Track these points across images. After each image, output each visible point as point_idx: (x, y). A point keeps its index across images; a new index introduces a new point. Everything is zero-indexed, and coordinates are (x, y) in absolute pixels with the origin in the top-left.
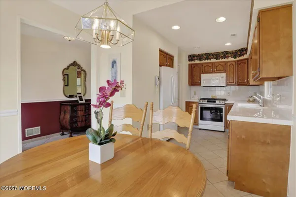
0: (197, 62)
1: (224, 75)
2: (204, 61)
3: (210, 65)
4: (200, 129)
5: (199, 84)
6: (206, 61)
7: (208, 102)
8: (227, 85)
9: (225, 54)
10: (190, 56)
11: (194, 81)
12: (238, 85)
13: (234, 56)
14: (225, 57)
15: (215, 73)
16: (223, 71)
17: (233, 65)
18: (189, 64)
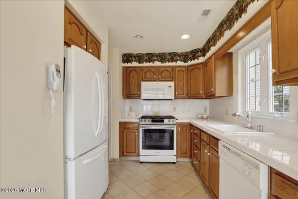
0: (135, 64)
1: (172, 84)
2: (145, 64)
3: (153, 70)
4: (141, 162)
6: (148, 64)
8: (176, 98)
9: (173, 57)
10: (124, 55)
11: (131, 91)
12: (189, 98)
13: (184, 59)
14: (172, 60)
15: (160, 81)
16: (170, 79)
17: (182, 71)
18: (123, 67)
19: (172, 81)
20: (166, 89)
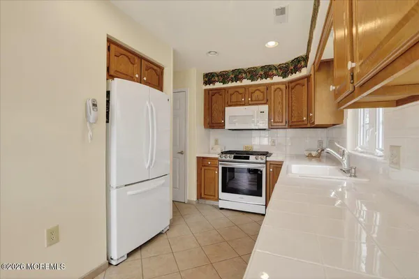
0: (218, 85)
1: (265, 108)
2: (230, 85)
3: (241, 91)
4: (221, 209)
5: (222, 126)
6: (234, 84)
7: (235, 158)
8: (271, 127)
9: (267, 71)
10: (206, 75)
11: (214, 120)
12: (291, 127)
13: (283, 73)
14: (267, 76)
15: (250, 105)
16: (263, 102)
17: (280, 89)
18: (205, 90)
20: (256, 115)
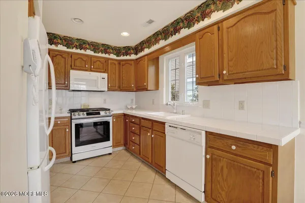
1: (105, 75)
2: (75, 50)
3: (85, 58)
4: (74, 162)
9: (106, 48)
12: (121, 90)
13: (117, 53)
14: (106, 52)
15: (91, 71)
16: (103, 71)
17: (115, 64)
19: (104, 72)
20: (100, 80)
